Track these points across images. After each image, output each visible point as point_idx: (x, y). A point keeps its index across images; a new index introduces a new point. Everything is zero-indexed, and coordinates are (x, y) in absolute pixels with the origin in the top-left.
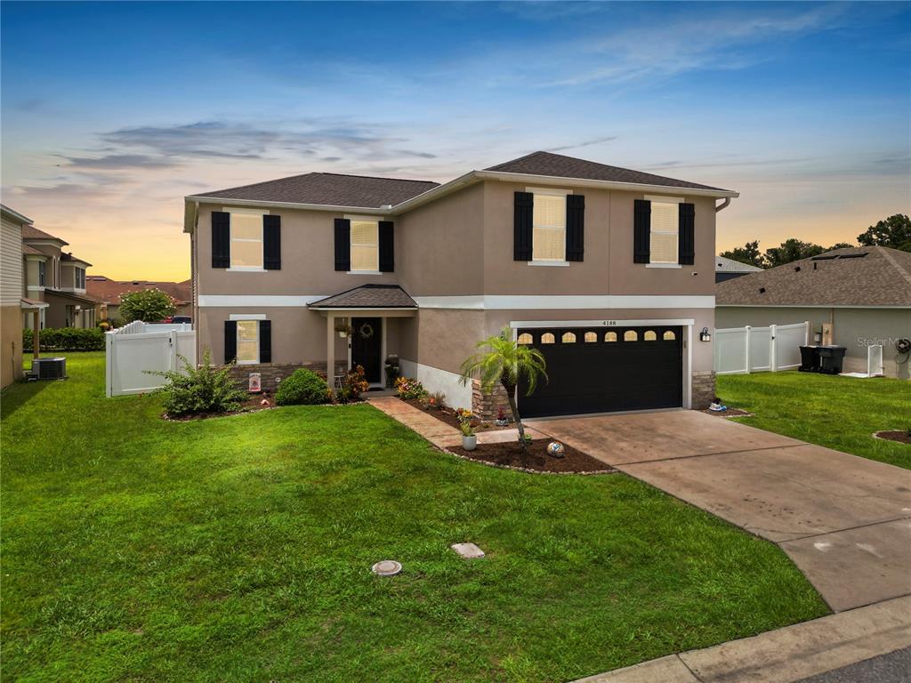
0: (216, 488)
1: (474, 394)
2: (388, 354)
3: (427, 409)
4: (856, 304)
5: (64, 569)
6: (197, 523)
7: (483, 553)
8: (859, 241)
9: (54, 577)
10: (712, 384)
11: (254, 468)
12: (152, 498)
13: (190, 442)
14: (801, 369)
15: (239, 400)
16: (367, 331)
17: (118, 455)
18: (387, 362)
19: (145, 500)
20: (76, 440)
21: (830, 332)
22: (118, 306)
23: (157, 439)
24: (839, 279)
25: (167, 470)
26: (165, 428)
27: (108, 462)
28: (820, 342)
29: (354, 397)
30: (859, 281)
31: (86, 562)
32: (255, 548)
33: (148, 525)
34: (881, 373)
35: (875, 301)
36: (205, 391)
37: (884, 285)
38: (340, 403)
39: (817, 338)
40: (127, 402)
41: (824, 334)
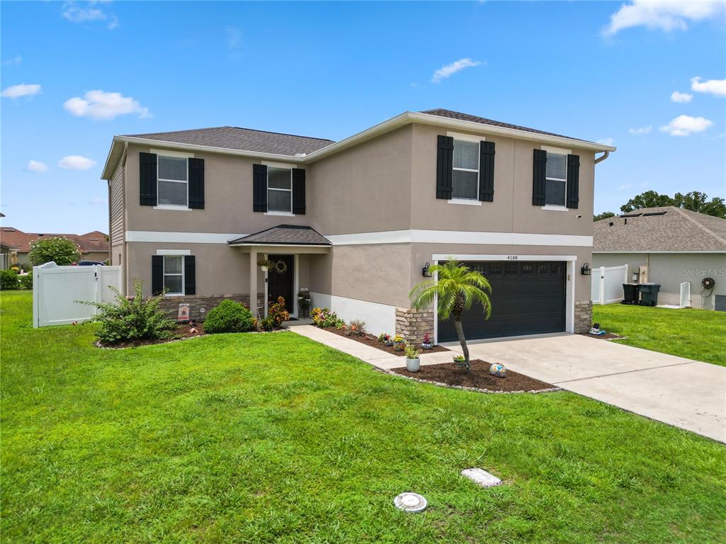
0: (180, 414)
1: (397, 320)
2: (300, 288)
3: (349, 335)
4: (669, 250)
5: (33, 522)
6: (175, 455)
7: (498, 480)
8: (622, 210)
9: (21, 535)
10: (589, 312)
11: (211, 393)
12: (113, 427)
13: (133, 368)
14: (624, 302)
15: (168, 328)
16: (281, 267)
17: (62, 383)
18: (300, 295)
19: (107, 431)
20: (13, 368)
21: (646, 272)
22: (27, 253)
23: (99, 365)
24: (648, 231)
25: (120, 397)
26: (103, 355)
27: (52, 389)
28: (637, 281)
29: (276, 326)
30: (666, 232)
31: (60, 511)
32: (252, 483)
33: (120, 460)
34: (689, 305)
35: (685, 247)
36: (137, 321)
37: (688, 235)
38: (265, 331)
39: (635, 278)
40: (55, 332)
41: (641, 275)
